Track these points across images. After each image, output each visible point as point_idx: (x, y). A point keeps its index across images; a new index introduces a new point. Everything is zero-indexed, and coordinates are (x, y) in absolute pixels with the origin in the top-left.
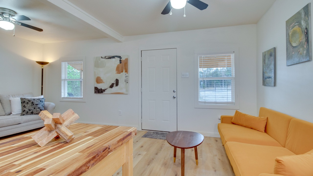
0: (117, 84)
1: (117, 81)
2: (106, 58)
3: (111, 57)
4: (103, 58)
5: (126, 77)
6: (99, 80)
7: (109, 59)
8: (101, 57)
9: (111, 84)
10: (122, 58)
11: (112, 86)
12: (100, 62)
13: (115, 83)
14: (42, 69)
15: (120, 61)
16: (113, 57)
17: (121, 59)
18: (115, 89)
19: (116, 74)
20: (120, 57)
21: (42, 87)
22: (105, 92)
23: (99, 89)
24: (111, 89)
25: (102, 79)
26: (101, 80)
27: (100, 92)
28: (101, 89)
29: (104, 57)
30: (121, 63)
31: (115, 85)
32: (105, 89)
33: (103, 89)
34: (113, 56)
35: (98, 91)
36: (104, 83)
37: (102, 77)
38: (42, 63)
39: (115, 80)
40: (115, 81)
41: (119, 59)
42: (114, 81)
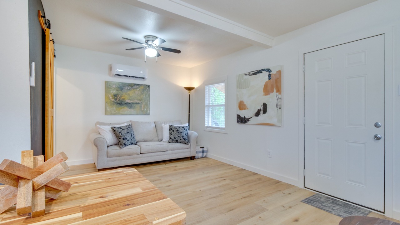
0: (265, 111)
1: (265, 106)
2: (250, 74)
3: (256, 72)
4: (246, 75)
5: (278, 99)
6: (242, 106)
7: (254, 75)
8: (245, 74)
9: (257, 111)
10: (271, 71)
11: (257, 114)
12: (243, 80)
13: (262, 109)
14: (189, 95)
15: (270, 75)
16: (260, 72)
17: (270, 73)
18: (262, 118)
19: (263, 95)
20: (269, 70)
21: (189, 114)
22: (249, 122)
23: (242, 118)
24: (256, 117)
25: (245, 103)
26: (245, 105)
27: (243, 122)
28: (245, 118)
29: (248, 74)
30: (270, 79)
31: (262, 112)
32: (249, 118)
33: (247, 117)
34: (260, 70)
35: (242, 120)
36: (247, 109)
37: (246, 102)
38: (189, 89)
39: (262, 105)
40: (262, 107)
41: (268, 73)
42: (260, 107)
